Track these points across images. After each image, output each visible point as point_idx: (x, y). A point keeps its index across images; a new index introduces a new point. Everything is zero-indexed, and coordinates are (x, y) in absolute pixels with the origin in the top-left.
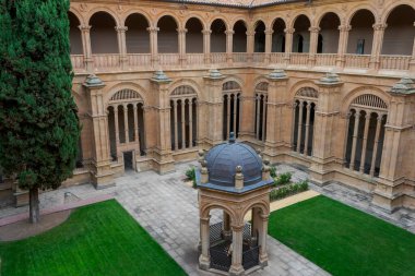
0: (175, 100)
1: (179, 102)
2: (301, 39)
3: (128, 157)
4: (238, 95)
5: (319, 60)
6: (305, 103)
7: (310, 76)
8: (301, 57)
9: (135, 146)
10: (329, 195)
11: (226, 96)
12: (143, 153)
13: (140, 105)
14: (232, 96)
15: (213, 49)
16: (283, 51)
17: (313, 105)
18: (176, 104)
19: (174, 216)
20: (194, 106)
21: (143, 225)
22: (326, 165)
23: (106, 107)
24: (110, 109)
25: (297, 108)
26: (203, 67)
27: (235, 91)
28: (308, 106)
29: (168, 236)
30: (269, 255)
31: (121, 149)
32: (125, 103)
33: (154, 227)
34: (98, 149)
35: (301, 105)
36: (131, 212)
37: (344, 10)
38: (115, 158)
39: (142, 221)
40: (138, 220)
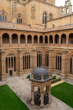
0: (24, 56)
1: (25, 56)
2: (57, 40)
3: (11, 72)
4: (41, 54)
5: (61, 45)
6: (59, 57)
7: (60, 49)
8: (57, 45)
9: (13, 69)
10: (67, 82)
11: (38, 55)
12: (15, 71)
13: (15, 57)
14: (39, 55)
15: (34, 43)
16: (52, 43)
17: (61, 57)
18: (24, 57)
19: (24, 89)
20: (29, 57)
21: (15, 92)
22: (65, 73)
23: (5, 58)
24: (7, 58)
25: (57, 58)
26: (32, 47)
27: (40, 53)
28: (60, 57)
29: (22, 95)
30: (52, 101)
31: (9, 69)
32: (11, 57)
33: (18, 93)
34: (2, 69)
35: (58, 57)
36: (11, 88)
37: (67, 33)
38: (7, 72)
39: (15, 91)
40: (13, 90)
